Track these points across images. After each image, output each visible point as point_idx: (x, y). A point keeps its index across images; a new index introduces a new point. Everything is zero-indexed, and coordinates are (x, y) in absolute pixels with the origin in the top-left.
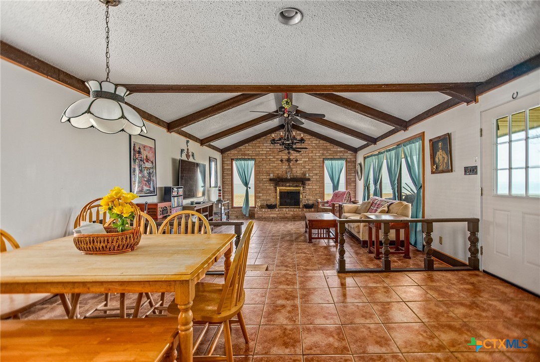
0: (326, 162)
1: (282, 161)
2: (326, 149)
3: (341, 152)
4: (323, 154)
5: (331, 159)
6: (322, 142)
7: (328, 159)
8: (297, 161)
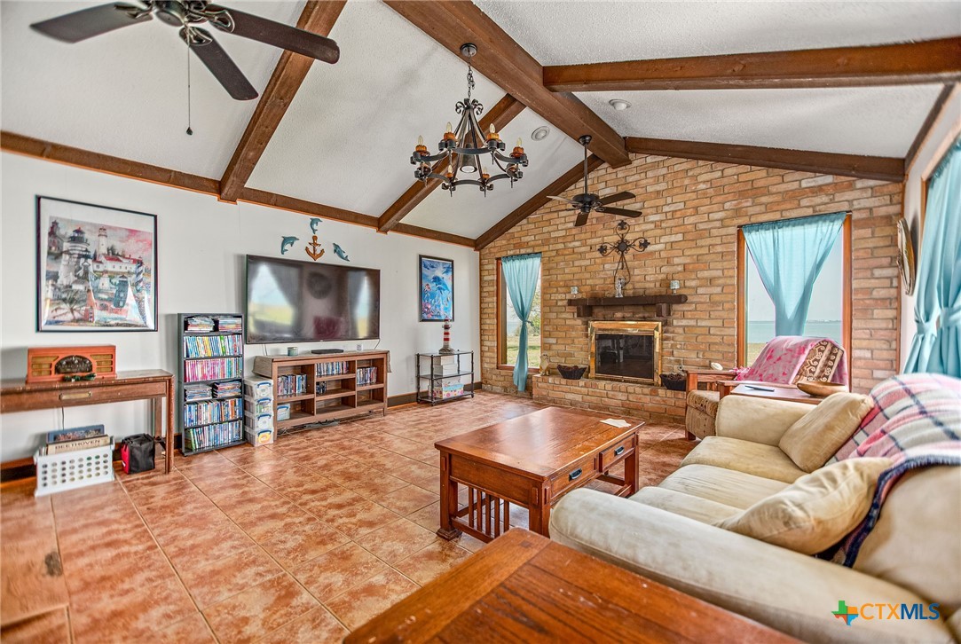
0: (752, 238)
1: (602, 250)
2: (753, 192)
3: (819, 190)
4: (737, 212)
5: (774, 224)
6: (732, 170)
7: (760, 226)
8: (645, 244)
